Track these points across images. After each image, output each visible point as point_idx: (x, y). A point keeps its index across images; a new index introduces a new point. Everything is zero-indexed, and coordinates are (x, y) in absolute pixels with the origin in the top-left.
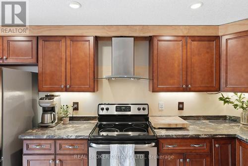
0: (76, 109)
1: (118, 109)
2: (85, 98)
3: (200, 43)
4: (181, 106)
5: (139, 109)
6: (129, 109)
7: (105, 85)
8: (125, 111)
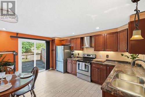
0: (79, 55)
1: (87, 55)
2: (80, 52)
3: (109, 35)
4: (107, 56)
5: (93, 56)
6: (90, 56)
7: (85, 49)
8: (89, 56)
